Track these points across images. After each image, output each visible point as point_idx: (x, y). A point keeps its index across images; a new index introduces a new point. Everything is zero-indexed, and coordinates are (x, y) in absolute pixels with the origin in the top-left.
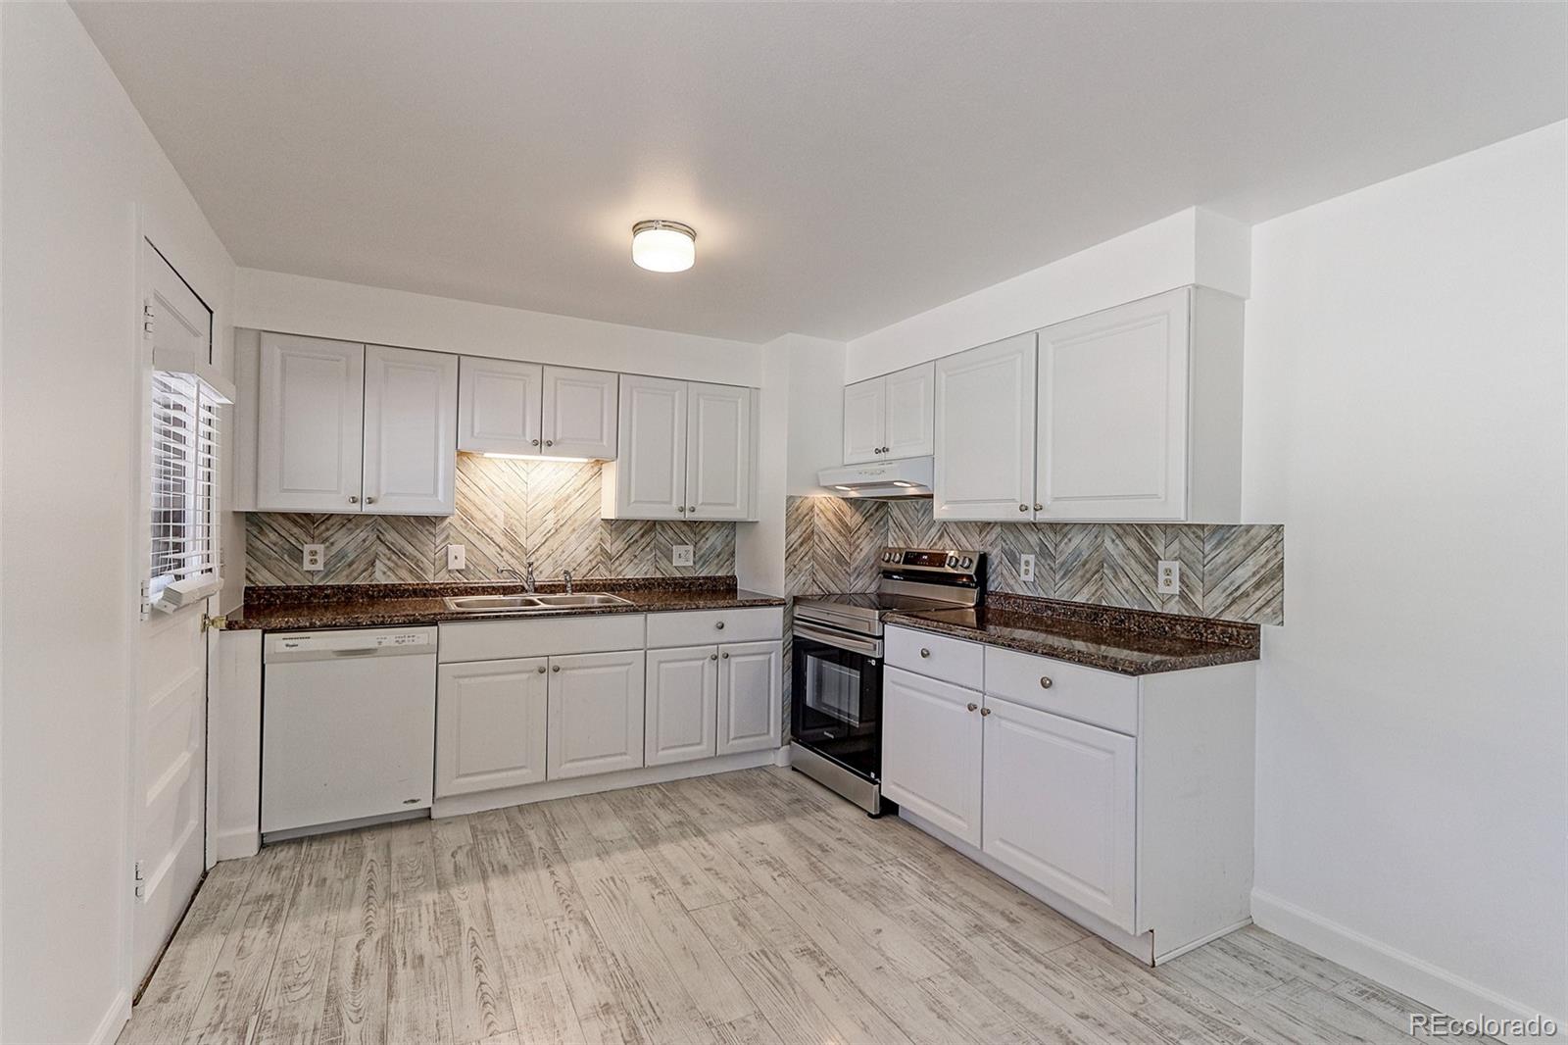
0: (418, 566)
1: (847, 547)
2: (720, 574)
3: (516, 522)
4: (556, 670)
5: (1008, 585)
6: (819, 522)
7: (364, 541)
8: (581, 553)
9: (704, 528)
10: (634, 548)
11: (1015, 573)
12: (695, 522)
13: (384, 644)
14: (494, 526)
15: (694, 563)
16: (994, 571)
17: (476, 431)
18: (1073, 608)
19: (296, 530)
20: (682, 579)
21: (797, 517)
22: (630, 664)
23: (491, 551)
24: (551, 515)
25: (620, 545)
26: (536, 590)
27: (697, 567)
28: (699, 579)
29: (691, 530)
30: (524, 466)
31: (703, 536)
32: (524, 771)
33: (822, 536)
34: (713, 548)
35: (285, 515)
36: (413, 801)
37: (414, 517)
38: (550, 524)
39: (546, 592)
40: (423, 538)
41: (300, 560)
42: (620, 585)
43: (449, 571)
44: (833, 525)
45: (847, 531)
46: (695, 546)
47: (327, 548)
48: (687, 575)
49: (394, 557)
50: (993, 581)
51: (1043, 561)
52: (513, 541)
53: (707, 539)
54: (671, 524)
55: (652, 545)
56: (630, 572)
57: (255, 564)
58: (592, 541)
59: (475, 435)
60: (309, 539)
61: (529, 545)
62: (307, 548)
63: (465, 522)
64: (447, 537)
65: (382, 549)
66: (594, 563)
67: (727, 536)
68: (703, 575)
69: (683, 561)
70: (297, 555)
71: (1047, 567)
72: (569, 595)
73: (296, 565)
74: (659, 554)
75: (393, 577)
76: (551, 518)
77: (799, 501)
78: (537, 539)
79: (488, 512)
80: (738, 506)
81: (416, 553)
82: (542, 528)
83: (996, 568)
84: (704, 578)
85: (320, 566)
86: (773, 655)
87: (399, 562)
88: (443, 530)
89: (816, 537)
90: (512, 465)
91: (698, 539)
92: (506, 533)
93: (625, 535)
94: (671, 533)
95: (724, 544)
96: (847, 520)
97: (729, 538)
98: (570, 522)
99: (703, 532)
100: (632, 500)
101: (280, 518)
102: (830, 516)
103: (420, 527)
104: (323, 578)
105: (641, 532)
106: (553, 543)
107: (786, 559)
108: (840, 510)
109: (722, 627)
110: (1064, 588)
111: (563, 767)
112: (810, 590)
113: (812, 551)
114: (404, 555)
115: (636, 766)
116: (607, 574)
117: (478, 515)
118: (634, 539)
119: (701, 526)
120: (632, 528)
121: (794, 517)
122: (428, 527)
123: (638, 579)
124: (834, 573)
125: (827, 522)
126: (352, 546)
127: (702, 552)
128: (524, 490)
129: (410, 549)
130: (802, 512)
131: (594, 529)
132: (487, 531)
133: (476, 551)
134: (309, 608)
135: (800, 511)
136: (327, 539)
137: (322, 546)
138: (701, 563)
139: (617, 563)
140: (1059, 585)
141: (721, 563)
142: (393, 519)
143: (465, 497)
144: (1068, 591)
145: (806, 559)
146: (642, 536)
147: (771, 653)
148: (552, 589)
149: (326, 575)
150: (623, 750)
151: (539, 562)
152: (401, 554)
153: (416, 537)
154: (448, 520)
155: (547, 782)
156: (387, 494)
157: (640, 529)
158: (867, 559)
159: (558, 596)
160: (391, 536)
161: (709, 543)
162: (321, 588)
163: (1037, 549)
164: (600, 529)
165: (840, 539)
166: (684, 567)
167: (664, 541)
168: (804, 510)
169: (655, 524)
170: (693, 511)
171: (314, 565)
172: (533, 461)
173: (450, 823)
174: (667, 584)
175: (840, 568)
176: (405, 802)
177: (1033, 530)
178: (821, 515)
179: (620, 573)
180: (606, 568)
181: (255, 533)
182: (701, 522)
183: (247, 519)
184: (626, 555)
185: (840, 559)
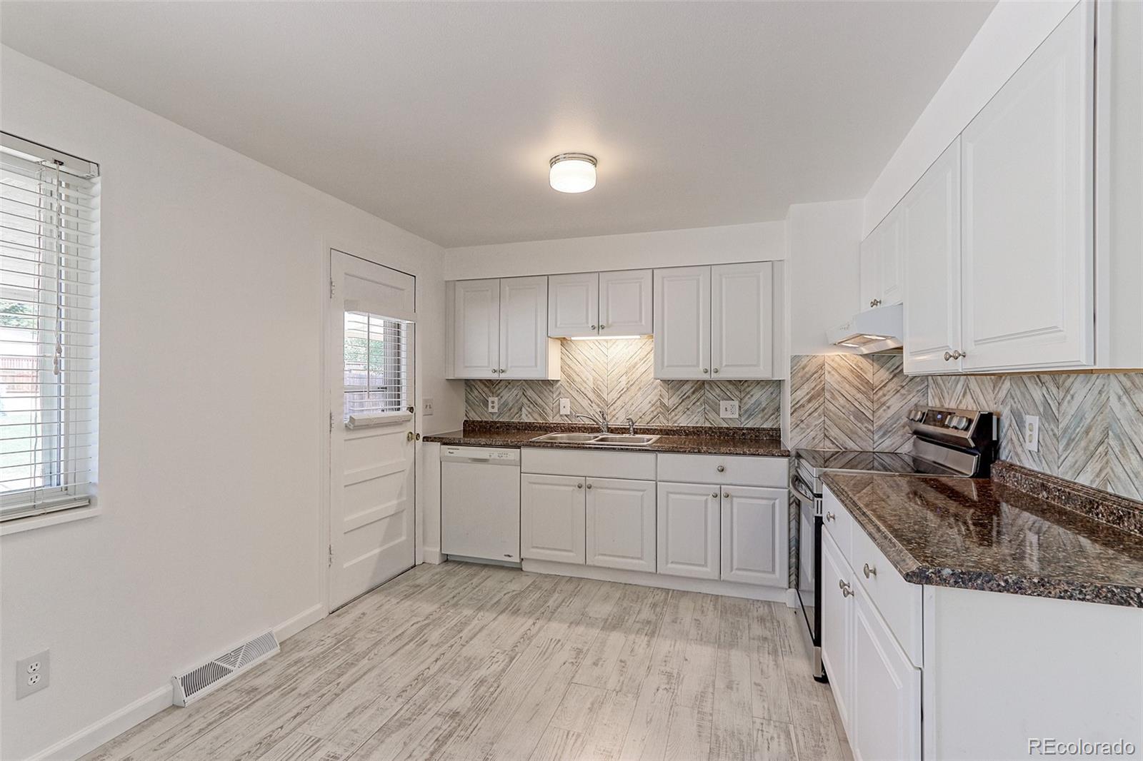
0: (544, 412)
1: (869, 404)
2: (765, 426)
3: (601, 384)
4: (590, 487)
5: (1017, 454)
6: (831, 379)
7: (516, 395)
8: (646, 406)
9: (749, 386)
10: (687, 402)
11: (1021, 439)
12: (740, 381)
13: (492, 457)
14: (587, 386)
15: (740, 415)
16: (1005, 435)
17: (558, 323)
18: (1067, 490)
19: (486, 389)
20: (727, 428)
21: (804, 375)
22: (644, 491)
23: (585, 403)
24: (624, 377)
25: (675, 400)
26: (611, 431)
27: (743, 419)
28: (743, 429)
29: (737, 388)
30: (605, 344)
31: (748, 393)
32: (571, 554)
33: (836, 393)
34: (758, 403)
35: (480, 380)
36: (509, 556)
37: (542, 380)
38: (623, 384)
39: (619, 433)
40: (546, 393)
41: (487, 406)
42: (674, 431)
43: (561, 416)
44: (849, 382)
45: (869, 388)
46: (740, 402)
47: (499, 399)
48: (733, 425)
49: (531, 406)
50: (1005, 448)
51: (1046, 425)
52: (599, 396)
53: (752, 396)
54: (718, 383)
55: (701, 400)
56: (684, 421)
57: (469, 408)
58: (653, 397)
59: (558, 326)
60: (491, 395)
61: (609, 399)
62: (490, 399)
63: (570, 384)
64: (560, 394)
65: (525, 401)
66: (655, 413)
67: (772, 393)
68: (748, 426)
69: (729, 414)
70: (486, 403)
71: (1051, 433)
72: (631, 436)
73: (486, 409)
74: (708, 408)
75: (531, 418)
76: (624, 380)
77: (805, 361)
78: (614, 395)
79: (583, 377)
80: (762, 368)
81: (543, 404)
82: (617, 388)
83: (1007, 432)
84: (747, 429)
85: (496, 410)
86: (777, 501)
87: (534, 409)
88: (558, 388)
89: (828, 395)
90: (597, 343)
91: (743, 395)
92: (594, 391)
93: (679, 392)
94: (718, 391)
95: (769, 401)
96: (869, 377)
97: (774, 395)
98: (637, 383)
99: (748, 390)
100: (666, 364)
101: (479, 383)
102: (846, 373)
103: (545, 387)
104: (497, 417)
105: (692, 390)
106: (625, 398)
107: (792, 414)
108: (858, 367)
109: (723, 470)
110: (1067, 463)
111: (596, 558)
112: (821, 445)
113: (822, 407)
114: (536, 404)
115: (650, 571)
116: (665, 422)
117: (577, 379)
118: (686, 395)
119: (746, 385)
120: (685, 387)
121: (799, 375)
122: (549, 387)
123: (689, 427)
124: (851, 430)
125: (839, 379)
126: (511, 398)
127: (747, 406)
128: (606, 361)
129: (540, 401)
130: (809, 371)
131: (655, 388)
132: (583, 389)
133: (576, 403)
134: (490, 434)
135: (807, 369)
136: (499, 395)
137: (496, 398)
138: (746, 416)
139: (673, 414)
140: (1062, 458)
141: (767, 417)
142: (530, 382)
143: (569, 367)
144: (1071, 467)
145: (816, 414)
146: (693, 393)
147: (776, 499)
148: (623, 431)
149: (499, 415)
150: (640, 556)
151: (617, 411)
152: (535, 404)
153: (542, 393)
154: (560, 382)
155: (585, 566)
156: (511, 367)
157: (692, 388)
158: (895, 418)
159: (624, 435)
160: (530, 393)
161: (753, 400)
162: (495, 423)
163: (1042, 410)
164: (660, 388)
165: (859, 396)
166: (730, 419)
167: (711, 397)
168: (811, 368)
169: (704, 384)
170: (717, 372)
171: (494, 410)
172: (611, 340)
173: (527, 576)
174: (713, 432)
175: (859, 425)
176: (505, 555)
177: (1037, 384)
178: (833, 372)
179: (675, 422)
180: (665, 417)
181: (469, 390)
182: (746, 381)
183: (466, 383)
184: (680, 408)
185: (860, 416)
